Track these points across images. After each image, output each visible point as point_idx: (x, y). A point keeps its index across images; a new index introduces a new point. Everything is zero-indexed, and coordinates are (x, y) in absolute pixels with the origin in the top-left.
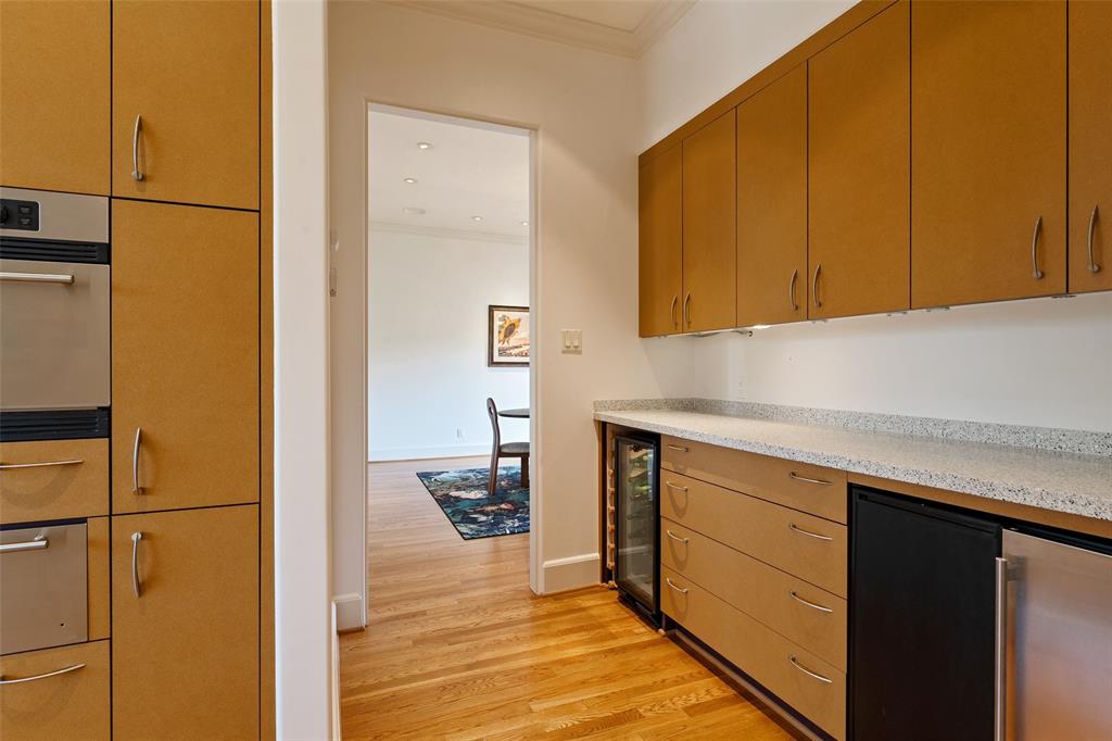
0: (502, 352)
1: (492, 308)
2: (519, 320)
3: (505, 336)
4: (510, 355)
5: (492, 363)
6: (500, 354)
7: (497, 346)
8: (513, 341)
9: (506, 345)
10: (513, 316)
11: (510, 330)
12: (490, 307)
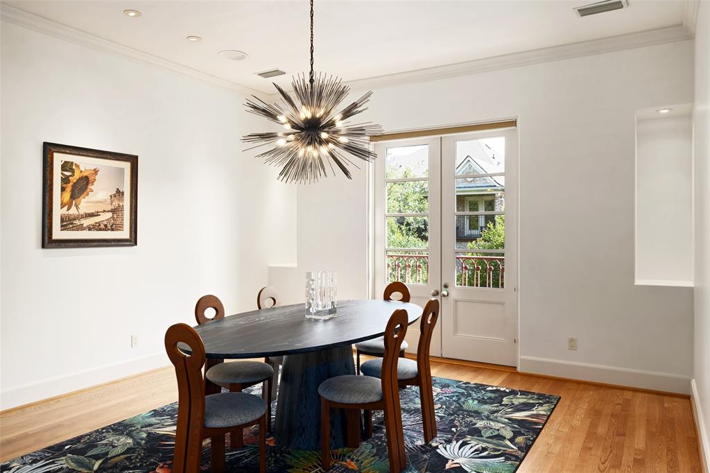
0: (67, 223)
1: (49, 149)
2: (96, 171)
3: (73, 197)
4: (81, 228)
5: (48, 241)
6: (64, 227)
7: (58, 212)
8: (85, 204)
9: (73, 211)
10: (85, 164)
11: (81, 186)
12: (46, 144)
